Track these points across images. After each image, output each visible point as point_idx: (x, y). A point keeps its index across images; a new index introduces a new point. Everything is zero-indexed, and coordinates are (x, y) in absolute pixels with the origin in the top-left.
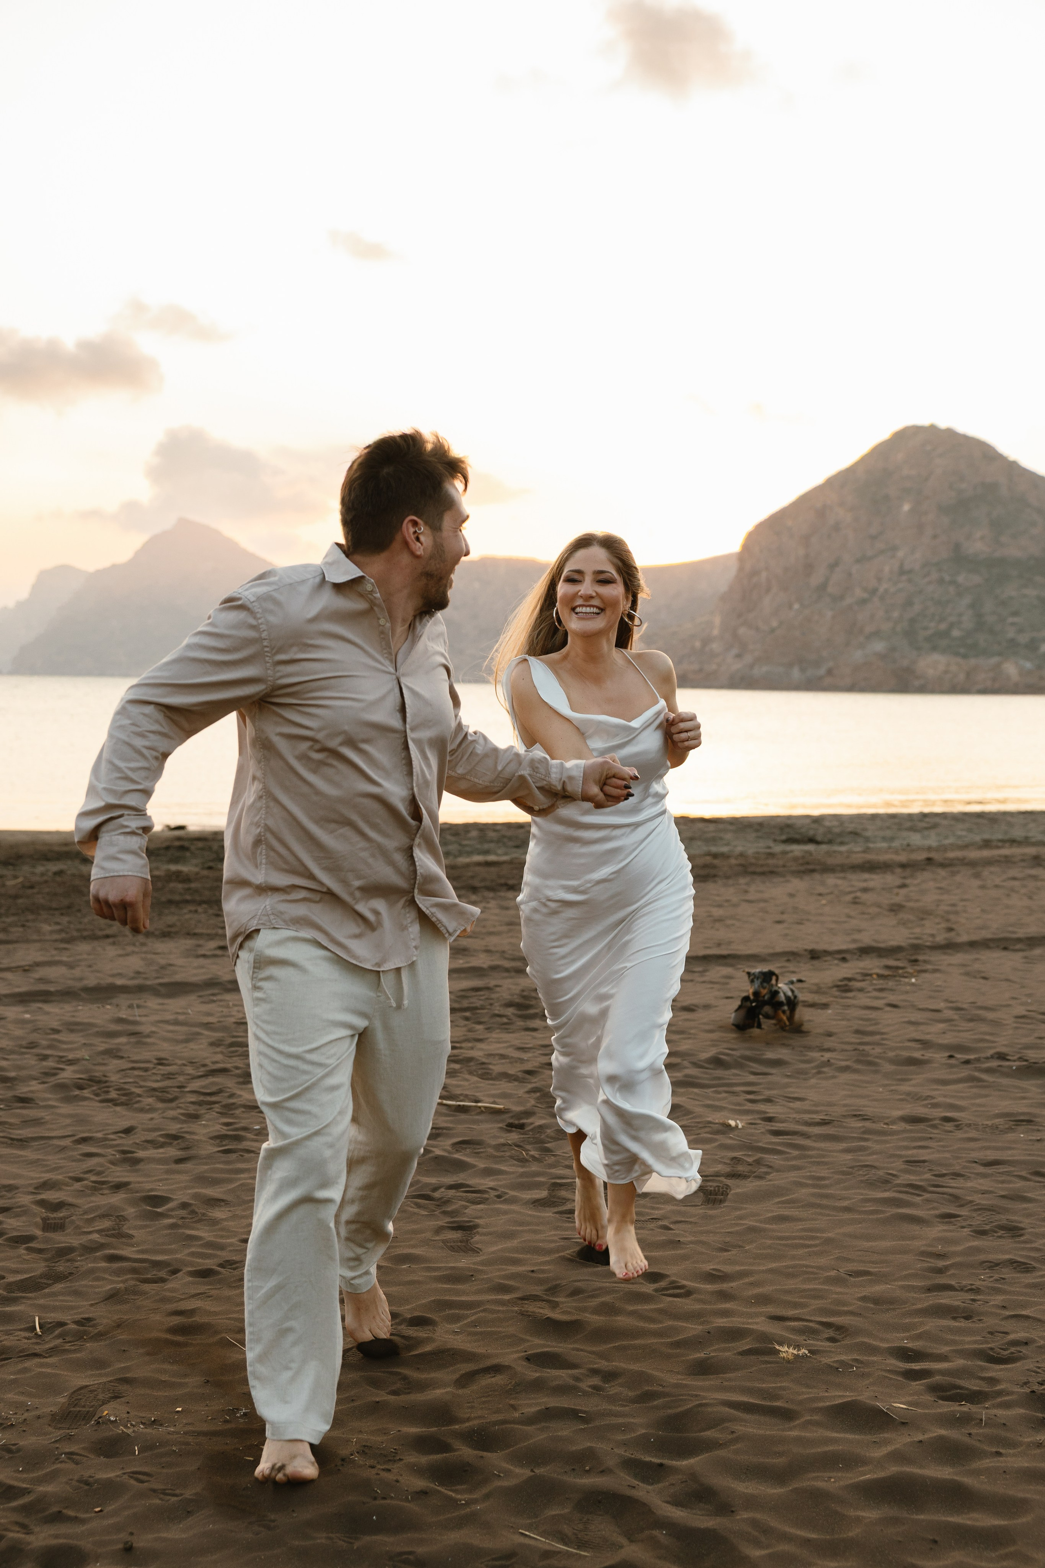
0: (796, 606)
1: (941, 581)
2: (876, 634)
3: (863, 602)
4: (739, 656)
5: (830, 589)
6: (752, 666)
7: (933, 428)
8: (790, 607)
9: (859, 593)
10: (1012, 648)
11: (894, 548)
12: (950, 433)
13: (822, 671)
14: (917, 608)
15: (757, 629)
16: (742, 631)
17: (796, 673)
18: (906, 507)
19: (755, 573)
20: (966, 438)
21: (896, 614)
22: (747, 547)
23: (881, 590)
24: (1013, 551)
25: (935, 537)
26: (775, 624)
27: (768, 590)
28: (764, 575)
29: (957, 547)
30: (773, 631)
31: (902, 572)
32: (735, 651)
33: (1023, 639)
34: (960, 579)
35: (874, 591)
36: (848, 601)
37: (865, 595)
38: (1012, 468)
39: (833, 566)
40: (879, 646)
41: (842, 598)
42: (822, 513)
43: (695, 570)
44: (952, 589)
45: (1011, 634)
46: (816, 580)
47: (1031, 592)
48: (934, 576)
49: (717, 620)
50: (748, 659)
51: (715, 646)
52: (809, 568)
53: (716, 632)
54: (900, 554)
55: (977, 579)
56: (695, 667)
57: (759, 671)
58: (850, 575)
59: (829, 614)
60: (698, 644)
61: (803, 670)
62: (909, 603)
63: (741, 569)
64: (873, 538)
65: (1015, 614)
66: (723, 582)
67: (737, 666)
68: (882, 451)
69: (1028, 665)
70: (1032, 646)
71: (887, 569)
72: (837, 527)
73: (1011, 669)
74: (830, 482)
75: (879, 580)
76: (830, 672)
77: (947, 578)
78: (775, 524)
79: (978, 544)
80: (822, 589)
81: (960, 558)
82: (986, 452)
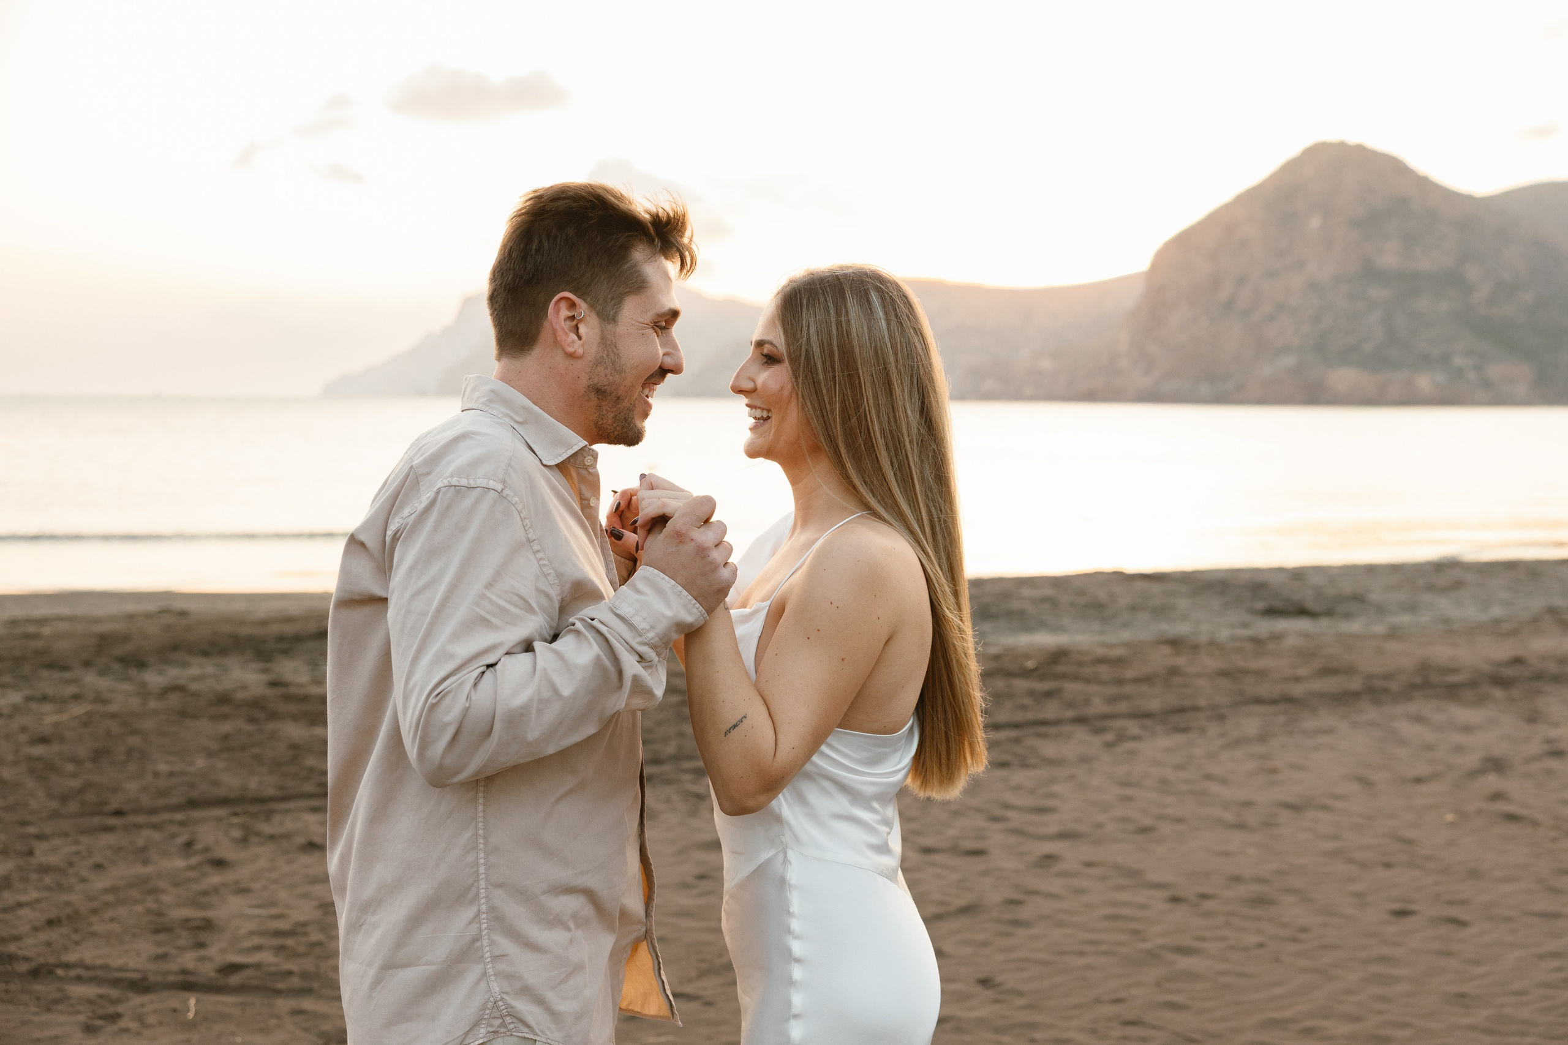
0: (1204, 322)
1: (1351, 295)
2: (1285, 349)
3: (1270, 318)
4: (1146, 372)
5: (1238, 305)
6: (1159, 382)
7: (1342, 145)
8: (1198, 322)
9: (1266, 309)
10: (1425, 361)
11: (1301, 264)
12: (1360, 149)
13: (1231, 386)
14: (1327, 322)
15: (1165, 344)
16: (1150, 347)
17: (1204, 387)
18: (1315, 222)
19: (1163, 290)
20: (1377, 154)
21: (1305, 329)
22: (1155, 265)
23: (1290, 305)
24: (1425, 264)
25: (1345, 251)
26: (1182, 338)
27: (1176, 306)
28: (1172, 291)
29: (1367, 262)
30: (1180, 346)
32: (1142, 367)
33: (1435, 352)
34: (1372, 292)
35: (1283, 308)
36: (1257, 316)
37: (1273, 310)
38: (1424, 184)
39: (1241, 282)
40: (1289, 361)
41: (1250, 313)
42: (1229, 230)
43: (1102, 289)
44: (1362, 304)
45: (1423, 348)
46: (1224, 294)
47: (1443, 306)
48: (1344, 290)
49: (1124, 337)
50: (1156, 374)
51: (1122, 363)
52: (1217, 283)
53: (1124, 349)
54: (1310, 269)
55: (1387, 293)
56: (1103, 382)
57: (1169, 384)
58: (1257, 290)
59: (1237, 329)
60: (1105, 361)
61: (1211, 384)
62: (1318, 318)
63: (1149, 288)
64: (1282, 253)
65: (1428, 327)
66: (1131, 300)
67: (1144, 382)
68: (1291, 167)
69: (1441, 377)
70: (1445, 360)
71: (1295, 284)
72: (1244, 244)
73: (1424, 382)
74: (1238, 200)
75: (1288, 294)
76: (1239, 388)
77: (1357, 292)
78: (1183, 242)
79: (1389, 257)
80: (1229, 306)
81: (1371, 273)
82: (1397, 168)
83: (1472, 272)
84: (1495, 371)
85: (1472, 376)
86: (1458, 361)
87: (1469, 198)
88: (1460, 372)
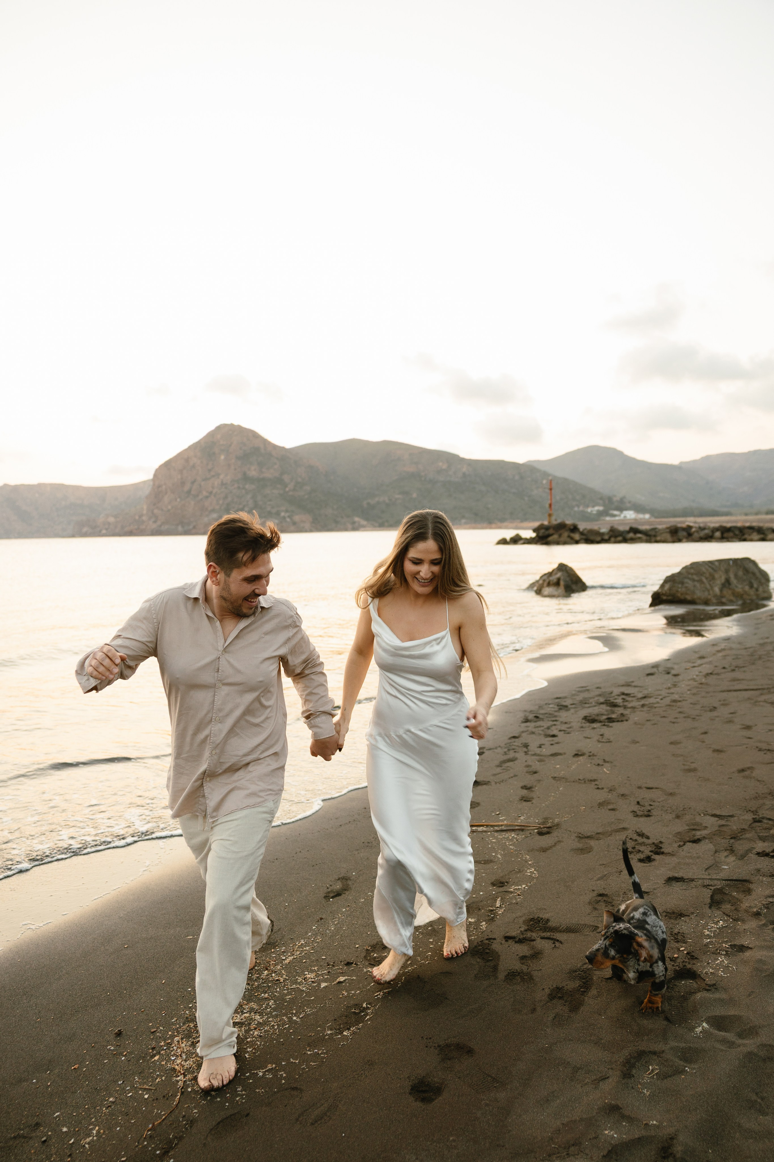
0: (178, 500)
1: (239, 488)
2: (213, 511)
3: (207, 497)
4: (155, 522)
5: (193, 492)
6: (160, 526)
7: (232, 425)
8: (176, 500)
9: (205, 493)
11: (218, 475)
12: (239, 427)
13: (191, 527)
14: (230, 499)
15: (162, 510)
16: (156, 511)
17: (180, 528)
18: (222, 457)
19: (159, 486)
20: (245, 429)
21: (221, 502)
22: (155, 475)
23: (214, 491)
24: (269, 474)
25: (235, 469)
26: (170, 507)
27: (166, 493)
28: (164, 487)
29: (245, 474)
30: (169, 510)
31: (222, 484)
32: (153, 520)
33: (274, 511)
34: (247, 486)
35: (211, 493)
36: (200, 497)
37: (207, 494)
38: (265, 442)
39: (193, 483)
41: (198, 496)
42: (187, 460)
43: (136, 487)
44: (243, 491)
45: (269, 509)
46: (186, 488)
47: (276, 492)
48: (236, 486)
49: (145, 507)
50: (159, 523)
51: (144, 518)
52: (183, 483)
53: (145, 512)
54: (222, 477)
55: (253, 487)
56: (136, 527)
57: (165, 527)
58: (200, 486)
59: (193, 503)
60: (137, 518)
61: (183, 527)
62: (226, 497)
63: (154, 485)
64: (210, 470)
65: (270, 500)
66: (147, 491)
67: (154, 526)
68: (211, 434)
70: (278, 513)
71: (216, 483)
72: (194, 466)
74: (190, 448)
75: (213, 487)
76: (194, 527)
77: (241, 486)
78: (167, 465)
79: (253, 472)
80: (189, 492)
81: (246, 478)
82: (254, 435)
83: (286, 478)
84: (297, 518)
85: (288, 520)
86: (283, 514)
87: (283, 448)
88: (284, 518)
